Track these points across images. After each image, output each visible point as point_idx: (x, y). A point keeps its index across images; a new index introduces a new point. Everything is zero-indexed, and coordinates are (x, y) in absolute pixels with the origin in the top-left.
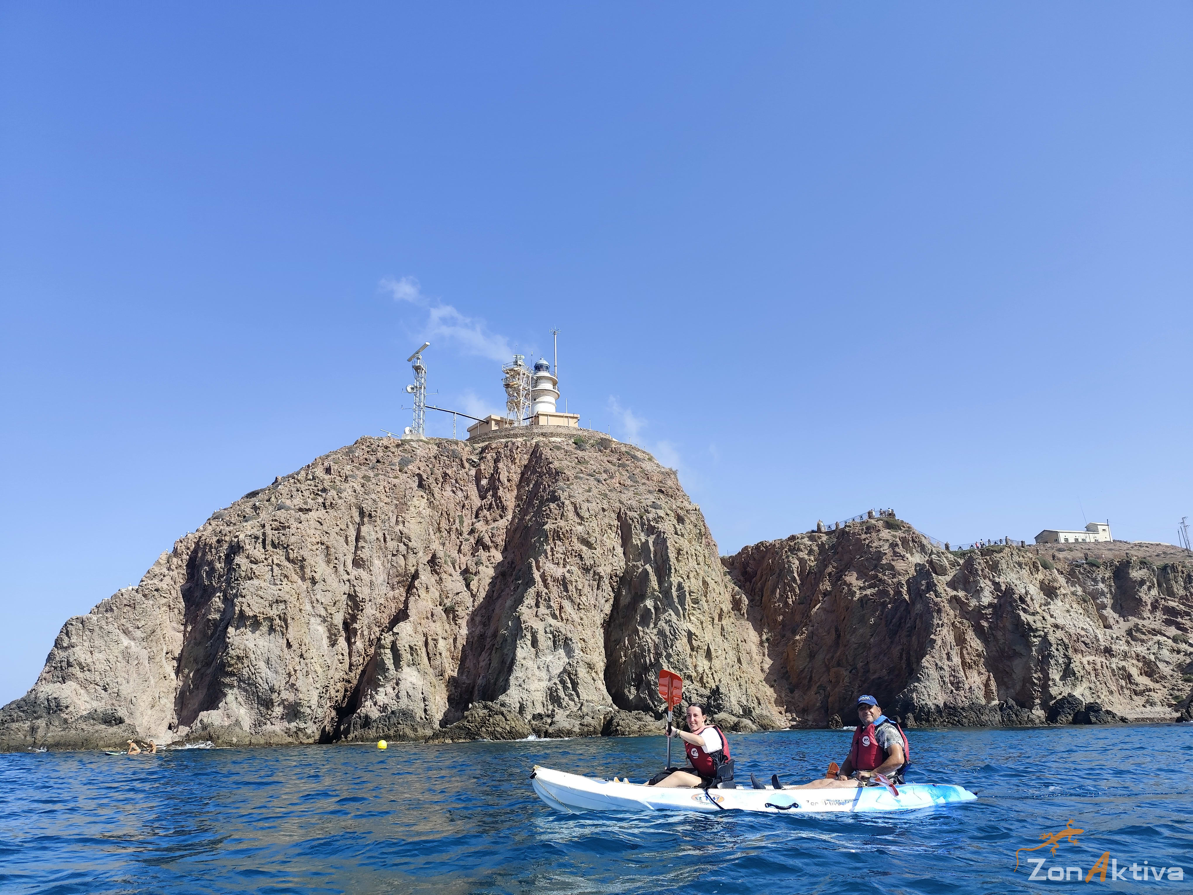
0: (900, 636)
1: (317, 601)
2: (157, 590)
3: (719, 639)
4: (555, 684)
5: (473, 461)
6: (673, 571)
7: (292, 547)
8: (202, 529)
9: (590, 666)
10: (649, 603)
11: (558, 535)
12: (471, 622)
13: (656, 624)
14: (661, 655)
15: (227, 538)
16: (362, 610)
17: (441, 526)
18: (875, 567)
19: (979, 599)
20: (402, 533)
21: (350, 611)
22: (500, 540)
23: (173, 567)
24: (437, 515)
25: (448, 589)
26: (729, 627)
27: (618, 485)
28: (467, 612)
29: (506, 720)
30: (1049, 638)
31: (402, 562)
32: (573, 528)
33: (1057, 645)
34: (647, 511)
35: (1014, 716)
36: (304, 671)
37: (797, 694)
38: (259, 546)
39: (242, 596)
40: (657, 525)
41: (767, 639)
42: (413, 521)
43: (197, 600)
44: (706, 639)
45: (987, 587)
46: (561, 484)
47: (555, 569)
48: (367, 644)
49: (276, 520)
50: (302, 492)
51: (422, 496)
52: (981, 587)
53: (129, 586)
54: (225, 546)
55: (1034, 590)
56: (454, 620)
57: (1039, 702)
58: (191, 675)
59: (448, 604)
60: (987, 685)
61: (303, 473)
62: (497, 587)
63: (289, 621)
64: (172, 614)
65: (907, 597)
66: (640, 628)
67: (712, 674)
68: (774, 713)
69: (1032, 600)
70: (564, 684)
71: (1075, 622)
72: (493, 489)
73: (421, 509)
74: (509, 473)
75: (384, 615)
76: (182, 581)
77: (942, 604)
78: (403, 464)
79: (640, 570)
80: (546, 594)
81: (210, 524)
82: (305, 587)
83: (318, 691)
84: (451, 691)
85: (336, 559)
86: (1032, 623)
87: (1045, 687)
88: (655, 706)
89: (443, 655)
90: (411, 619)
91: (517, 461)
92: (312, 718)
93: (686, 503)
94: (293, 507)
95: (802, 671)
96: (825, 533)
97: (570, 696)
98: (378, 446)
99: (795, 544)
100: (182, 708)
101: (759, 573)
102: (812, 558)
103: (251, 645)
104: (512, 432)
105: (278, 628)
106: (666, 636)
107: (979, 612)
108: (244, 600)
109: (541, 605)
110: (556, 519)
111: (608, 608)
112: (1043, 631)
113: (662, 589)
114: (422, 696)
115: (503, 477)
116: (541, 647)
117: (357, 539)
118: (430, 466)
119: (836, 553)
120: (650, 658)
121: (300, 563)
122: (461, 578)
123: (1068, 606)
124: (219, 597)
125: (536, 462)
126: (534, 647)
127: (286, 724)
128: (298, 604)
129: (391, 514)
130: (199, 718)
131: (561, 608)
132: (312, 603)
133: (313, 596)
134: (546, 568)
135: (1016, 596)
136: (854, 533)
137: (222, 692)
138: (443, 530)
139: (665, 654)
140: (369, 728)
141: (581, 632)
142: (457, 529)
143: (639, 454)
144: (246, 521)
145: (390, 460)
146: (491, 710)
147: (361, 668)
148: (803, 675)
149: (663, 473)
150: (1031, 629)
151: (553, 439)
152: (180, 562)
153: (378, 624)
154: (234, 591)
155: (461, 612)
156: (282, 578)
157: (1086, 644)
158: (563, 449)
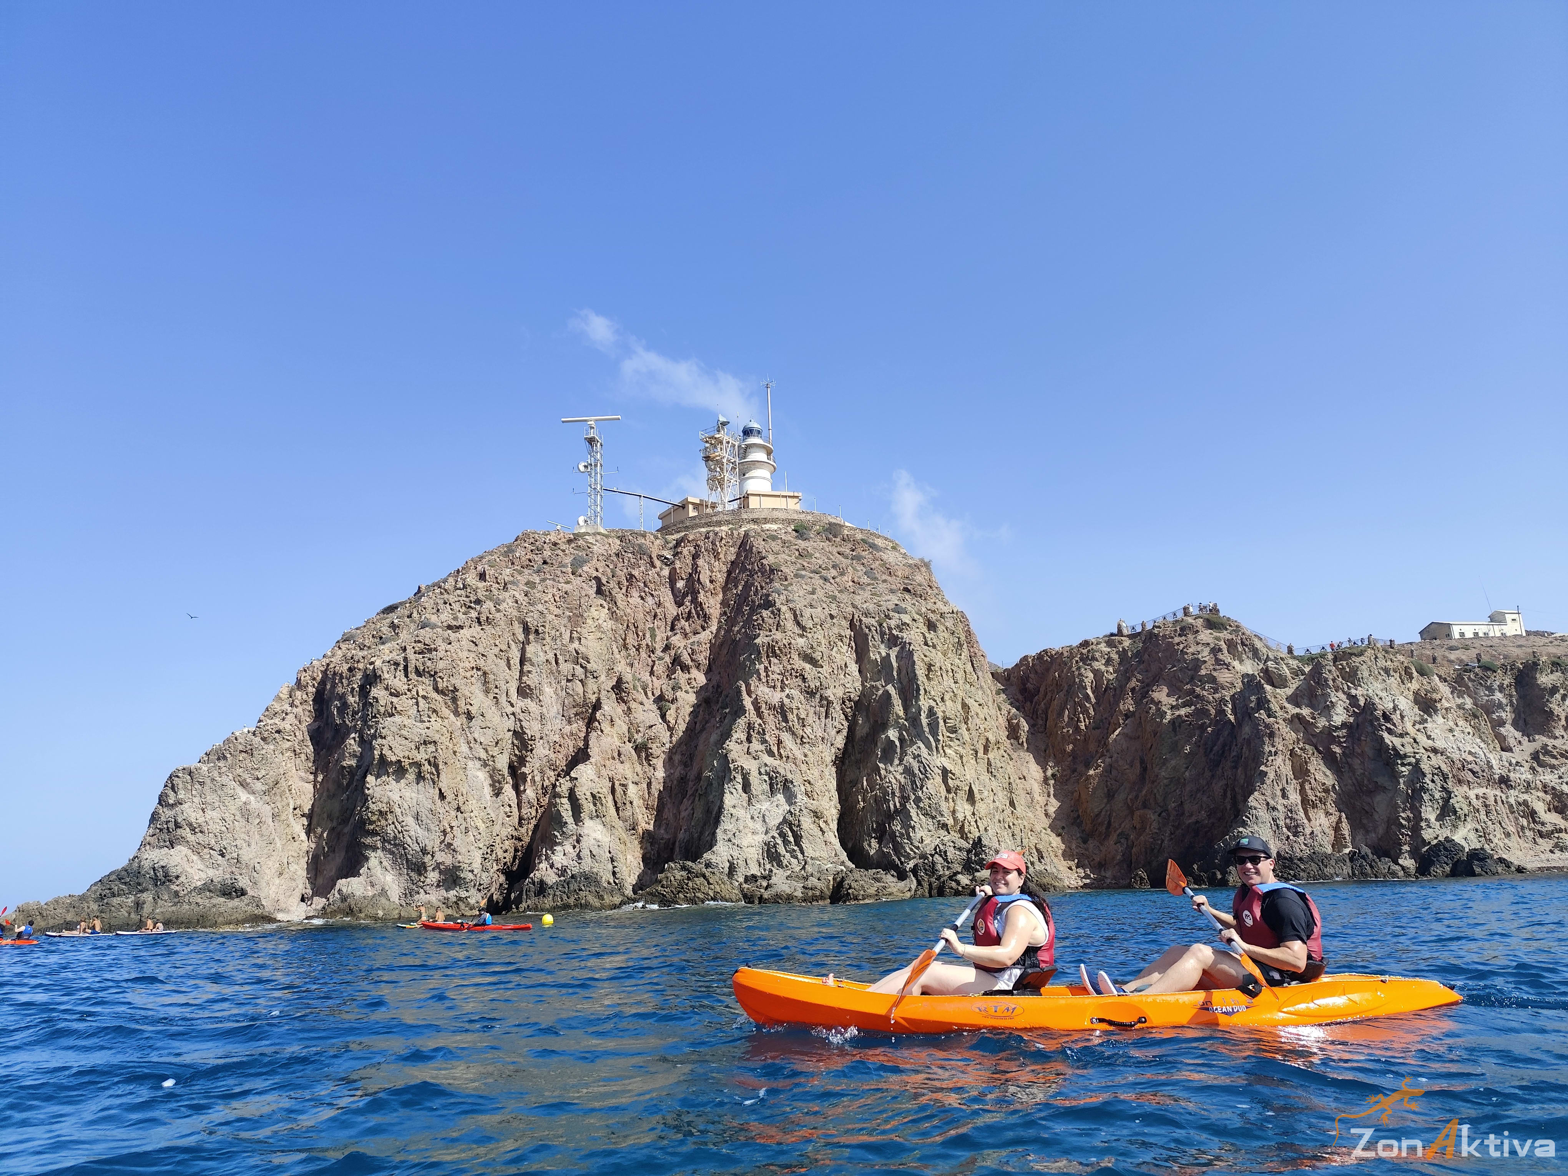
0: (1223, 768)
1: (475, 740)
2: (278, 732)
3: (985, 777)
4: (773, 837)
5: (666, 558)
6: (922, 692)
7: (441, 674)
8: (330, 654)
9: (817, 815)
10: (893, 734)
11: (773, 651)
12: (669, 762)
13: (901, 760)
14: (908, 798)
15: (361, 666)
16: (532, 750)
17: (628, 641)
18: (1192, 680)
19: (1329, 718)
20: (577, 653)
21: (517, 752)
22: (703, 658)
23: (297, 702)
24: (621, 629)
25: (638, 721)
26: (998, 762)
27: (851, 584)
28: (663, 749)
29: (709, 883)
30: (1422, 766)
31: (579, 688)
32: (793, 641)
33: (1433, 774)
34: (888, 617)
35: (1368, 867)
36: (463, 827)
37: (1091, 844)
38: (400, 674)
39: (382, 737)
40: (900, 635)
41: (1053, 775)
42: (591, 637)
43: (328, 742)
44: (968, 777)
45: (1340, 702)
46: (776, 585)
47: (770, 694)
48: (540, 792)
49: (419, 642)
50: (450, 604)
51: (601, 605)
52: (1331, 702)
53: (244, 727)
54: (359, 675)
55: (1405, 704)
56: (647, 759)
57: (1408, 849)
58: (325, 835)
59: (640, 740)
60: (1337, 829)
61: (451, 580)
62: (700, 718)
63: (440, 767)
64: (298, 761)
65: (1232, 718)
66: (881, 765)
67: (976, 821)
68: (1062, 869)
69: (1402, 717)
70: (784, 838)
71: (1460, 745)
72: (692, 593)
73: (600, 621)
74: (712, 572)
75: (560, 756)
76: (308, 719)
77: (1276, 726)
78: (577, 564)
79: (880, 692)
80: (760, 725)
81: (340, 648)
82: (459, 723)
83: (481, 852)
84: (646, 848)
85: (496, 687)
86: (1399, 747)
87: (1416, 829)
88: (902, 863)
89: (634, 803)
90: (592, 760)
91: (722, 556)
92: (475, 885)
93: (940, 605)
94: (440, 624)
95: (1098, 815)
96: (1128, 636)
97: (792, 853)
98: (545, 543)
99: (1089, 651)
100: (316, 875)
101: (1042, 690)
102: (1111, 669)
103: (395, 797)
104: (715, 519)
105: (428, 776)
106: (914, 775)
107: (1330, 734)
108: (384, 742)
109: (754, 740)
110: (770, 631)
111: (840, 741)
112: (1414, 757)
113: (909, 715)
114: (609, 855)
115: (705, 578)
116: (754, 792)
117: (522, 663)
118: (611, 566)
119: (1141, 662)
120: (894, 803)
121: (452, 695)
122: (654, 707)
123: (1451, 724)
124: (354, 738)
125: (746, 557)
126: (746, 793)
127: (443, 892)
128: (451, 746)
129: (563, 629)
130: (337, 887)
131: (780, 742)
132: (469, 743)
133: (469, 735)
134: (759, 693)
135: (1379, 713)
136: (1164, 636)
137: (363, 855)
138: (630, 646)
139: (913, 797)
140: (544, 896)
141: (806, 773)
142: (647, 645)
143: (879, 542)
144: (383, 643)
145: (560, 560)
146: (690, 872)
147: (534, 822)
148: (1100, 820)
149: (910, 566)
150: (1397, 754)
151: (767, 526)
152: (305, 696)
153: (553, 767)
154: (372, 731)
155: (655, 750)
156: (430, 713)
157: (1474, 772)
158: (780, 539)
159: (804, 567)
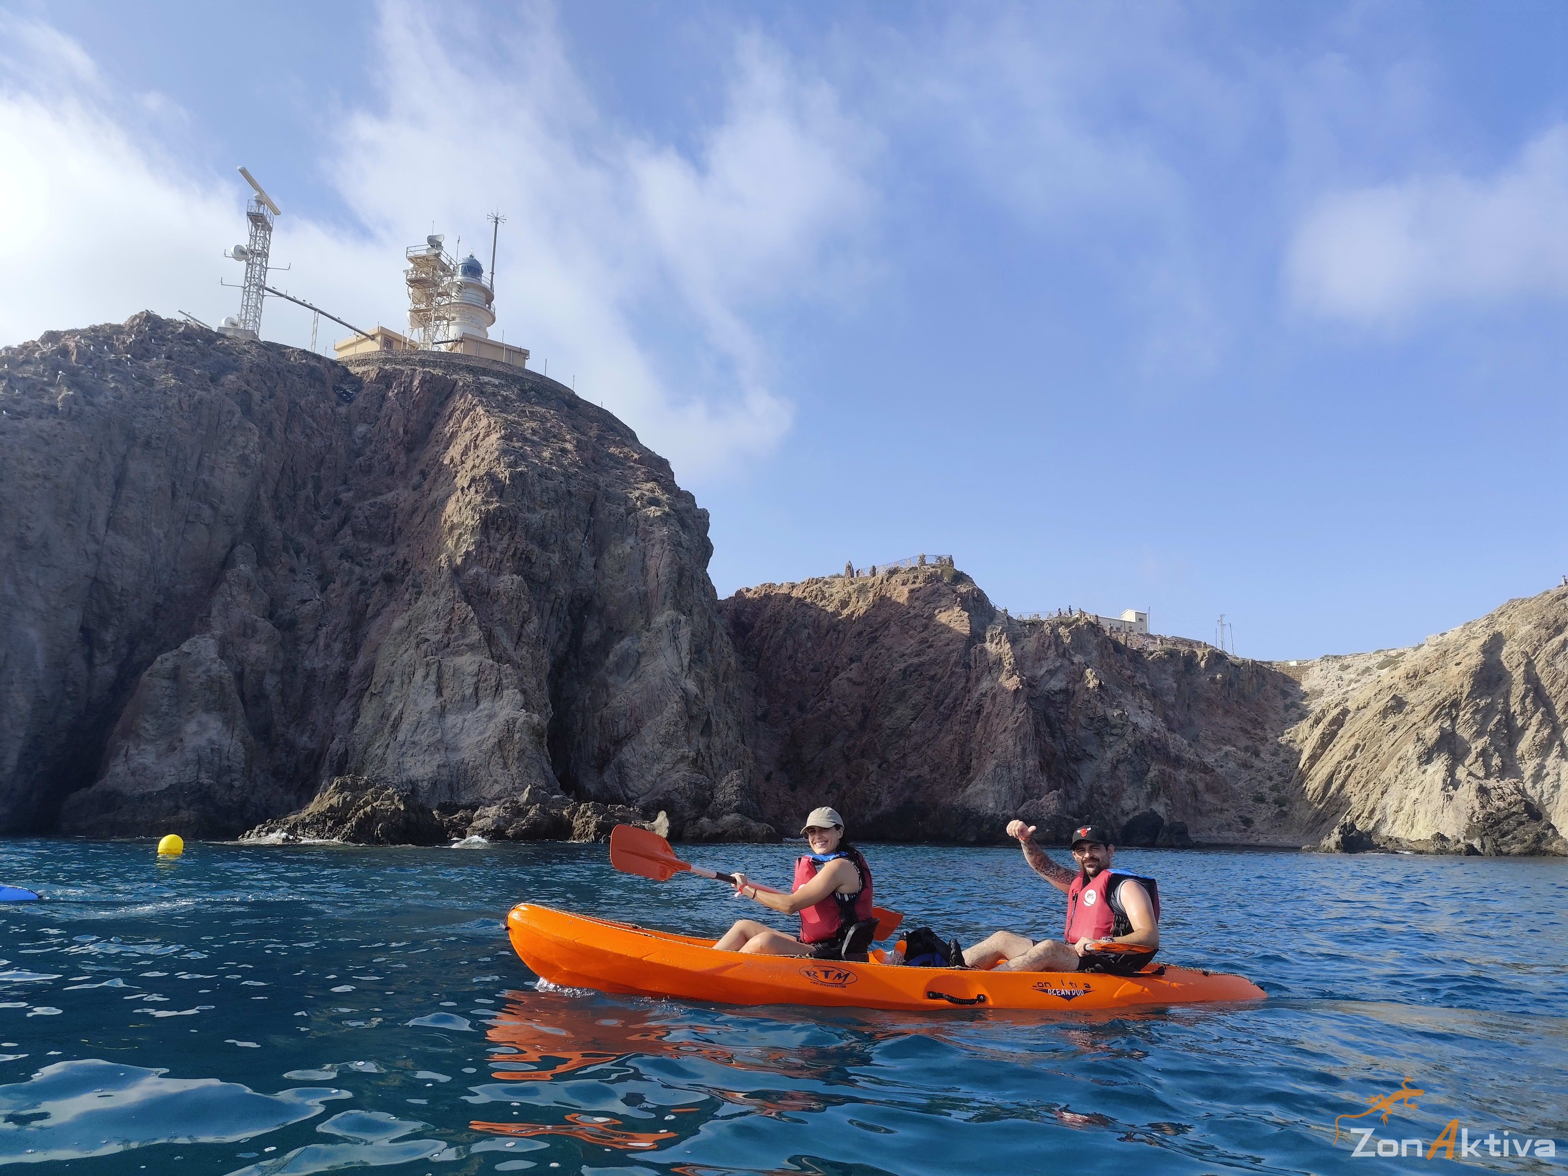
3: (722, 707)
5: (345, 392)
19: (1050, 682)
22: (385, 525)
24: (275, 467)
26: (735, 692)
30: (1129, 738)
33: (1137, 747)
34: (637, 507)
37: (800, 792)
44: (707, 705)
52: (1054, 666)
67: (710, 757)
72: (377, 442)
86: (1110, 717)
91: (422, 403)
95: (810, 762)
104: (416, 357)
107: (1048, 699)
112: (1122, 729)
113: (653, 625)
115: (398, 426)
117: (119, 483)
118: (269, 384)
142: (308, 497)
148: (811, 767)
150: (1108, 725)
151: (485, 379)
157: (1157, 749)
158: (502, 395)
159: (534, 432)
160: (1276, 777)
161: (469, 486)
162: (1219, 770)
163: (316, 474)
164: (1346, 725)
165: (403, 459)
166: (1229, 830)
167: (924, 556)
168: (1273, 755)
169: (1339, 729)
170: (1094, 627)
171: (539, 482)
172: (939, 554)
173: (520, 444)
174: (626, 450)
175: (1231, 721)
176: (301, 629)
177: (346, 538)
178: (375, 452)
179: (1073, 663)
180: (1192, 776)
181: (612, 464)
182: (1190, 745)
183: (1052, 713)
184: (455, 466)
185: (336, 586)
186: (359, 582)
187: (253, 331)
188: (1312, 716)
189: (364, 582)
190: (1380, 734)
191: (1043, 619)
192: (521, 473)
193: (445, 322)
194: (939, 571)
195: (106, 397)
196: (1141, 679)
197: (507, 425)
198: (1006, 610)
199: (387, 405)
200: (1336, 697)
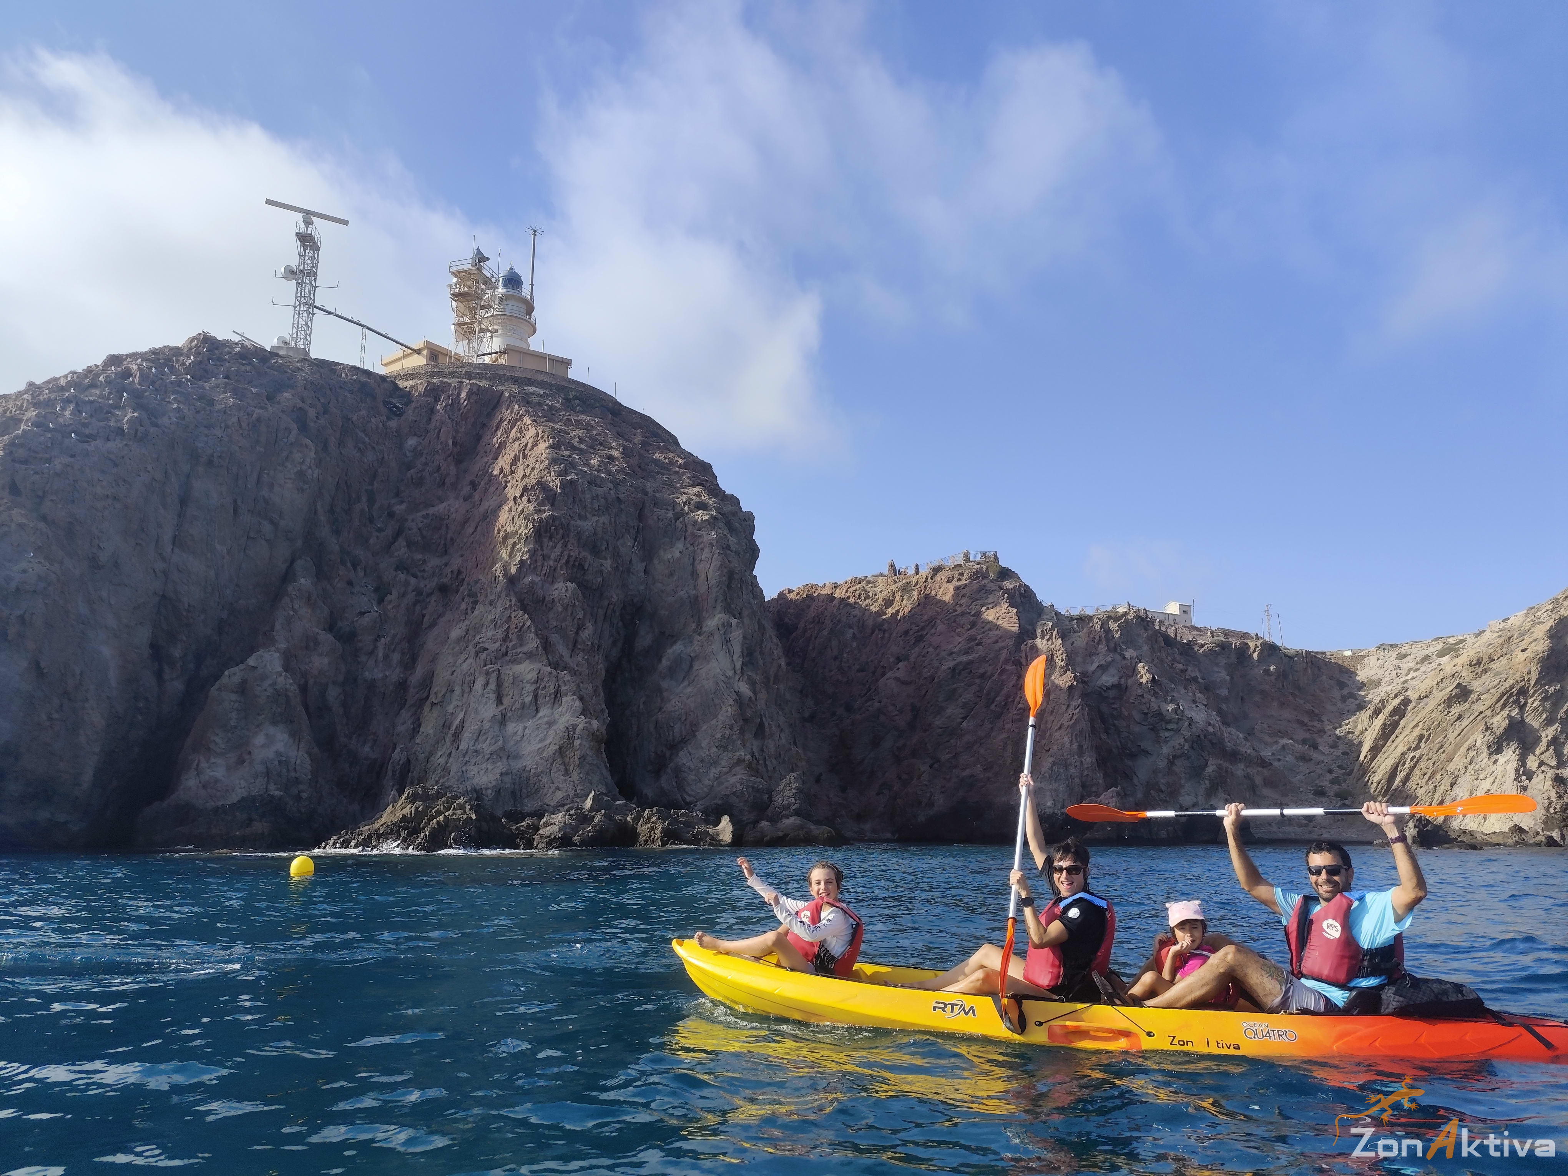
5: (395, 406)
26: (787, 694)
40: (700, 533)
66: (665, 686)
78: (276, 387)
91: (470, 415)
99: (856, 590)
102: (880, 610)
104: (462, 369)
106: (708, 700)
107: (1100, 694)
113: (704, 629)
125: (503, 420)
135: (1149, 677)
141: (579, 686)
142: (362, 510)
151: (530, 389)
157: (1212, 744)
158: (547, 405)
159: (581, 440)
160: (1336, 770)
161: (522, 496)
162: (1276, 764)
163: (370, 488)
164: (1409, 715)
165: (453, 470)
166: (1289, 825)
167: (968, 553)
168: (1332, 747)
169: (1401, 719)
170: (1144, 620)
171: (589, 489)
172: (984, 551)
173: (568, 453)
174: (670, 455)
175: (1287, 714)
176: (360, 641)
177: (401, 550)
178: (426, 464)
179: (1124, 658)
180: (1249, 770)
181: (657, 469)
182: (1246, 739)
183: (1105, 709)
184: (505, 476)
185: (393, 597)
186: (414, 593)
187: (304, 349)
188: (1372, 707)
189: (419, 592)
190: (1445, 724)
191: (1091, 614)
192: (571, 481)
193: (489, 334)
194: (985, 567)
195: (170, 418)
196: (1193, 672)
197: (555, 433)
198: (1052, 606)
199: (436, 417)
200: (1396, 686)
